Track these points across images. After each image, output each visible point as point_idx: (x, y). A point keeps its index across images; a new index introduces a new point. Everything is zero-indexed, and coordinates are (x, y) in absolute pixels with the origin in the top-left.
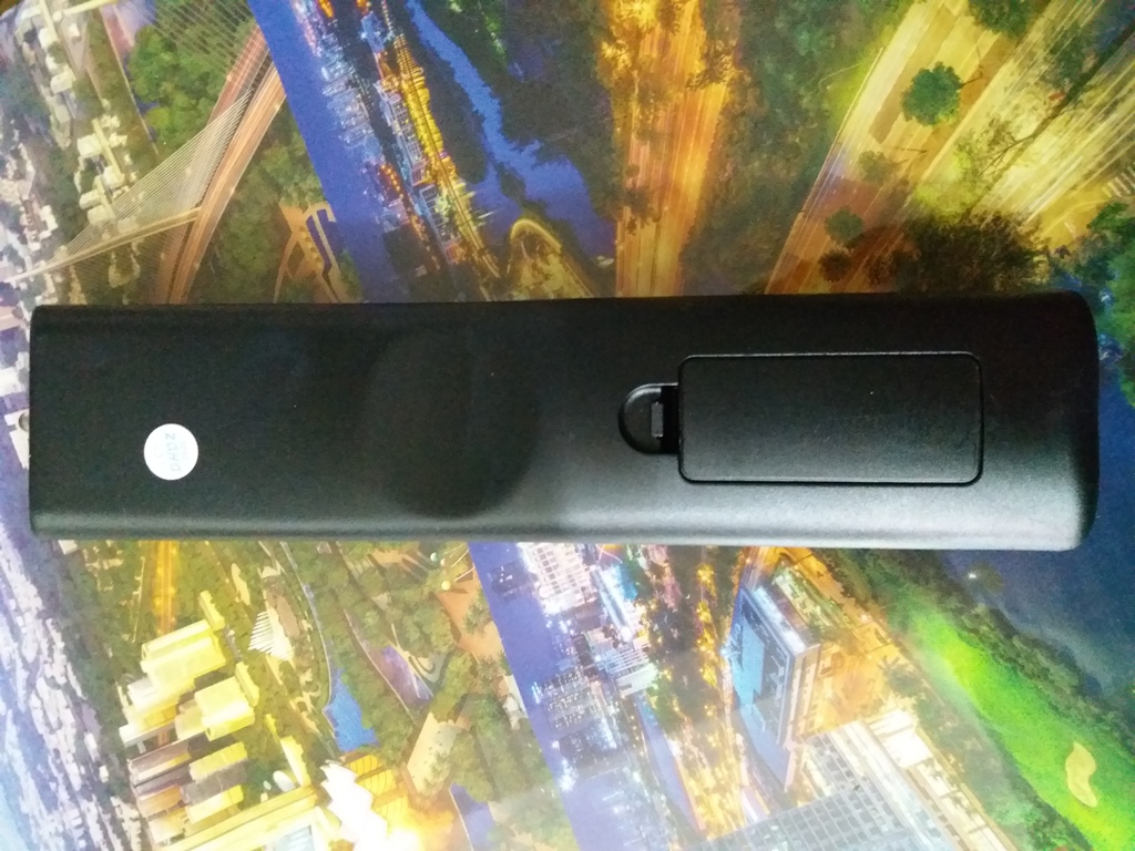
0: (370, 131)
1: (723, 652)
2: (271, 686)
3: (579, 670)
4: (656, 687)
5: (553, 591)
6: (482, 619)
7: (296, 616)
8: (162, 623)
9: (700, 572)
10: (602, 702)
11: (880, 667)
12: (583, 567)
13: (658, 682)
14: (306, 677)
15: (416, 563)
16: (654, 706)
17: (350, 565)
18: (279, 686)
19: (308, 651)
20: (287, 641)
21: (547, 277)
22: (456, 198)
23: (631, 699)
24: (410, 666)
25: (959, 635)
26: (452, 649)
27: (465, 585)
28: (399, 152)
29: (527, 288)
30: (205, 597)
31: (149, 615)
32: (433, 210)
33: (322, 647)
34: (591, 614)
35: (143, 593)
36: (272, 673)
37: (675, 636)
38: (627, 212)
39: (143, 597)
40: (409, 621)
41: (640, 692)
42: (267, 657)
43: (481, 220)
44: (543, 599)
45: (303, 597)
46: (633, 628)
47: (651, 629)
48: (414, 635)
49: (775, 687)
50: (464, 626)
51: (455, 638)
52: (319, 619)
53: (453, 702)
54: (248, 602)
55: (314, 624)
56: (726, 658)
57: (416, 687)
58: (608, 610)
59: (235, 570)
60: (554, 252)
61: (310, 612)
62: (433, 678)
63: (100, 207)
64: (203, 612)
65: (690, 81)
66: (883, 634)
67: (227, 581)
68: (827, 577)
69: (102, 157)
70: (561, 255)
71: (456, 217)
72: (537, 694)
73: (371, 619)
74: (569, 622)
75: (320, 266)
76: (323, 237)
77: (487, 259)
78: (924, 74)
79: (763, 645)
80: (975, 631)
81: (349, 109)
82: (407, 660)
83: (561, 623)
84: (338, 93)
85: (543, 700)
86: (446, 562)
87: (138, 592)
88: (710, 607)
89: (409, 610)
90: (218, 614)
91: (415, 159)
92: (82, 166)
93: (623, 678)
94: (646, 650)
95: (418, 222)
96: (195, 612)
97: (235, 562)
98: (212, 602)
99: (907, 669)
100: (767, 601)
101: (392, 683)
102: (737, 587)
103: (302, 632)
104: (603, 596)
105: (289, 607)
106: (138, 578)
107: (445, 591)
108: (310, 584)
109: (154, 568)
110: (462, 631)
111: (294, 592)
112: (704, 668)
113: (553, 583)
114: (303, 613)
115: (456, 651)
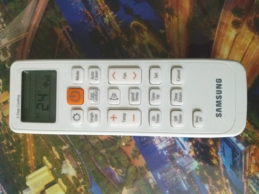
1: (219, 153)
2: (70, 185)
3: (172, 166)
4: (198, 168)
5: (160, 142)
6: (137, 154)
7: (75, 161)
8: (32, 169)
10: (181, 176)
13: (199, 166)
14: (82, 181)
15: (113, 138)
16: (198, 174)
17: (91, 141)
18: (73, 184)
19: (81, 172)
20: (73, 169)
21: (144, 39)
22: (111, 18)
23: (191, 173)
24: (116, 172)
27: (130, 143)
29: (138, 43)
30: (45, 158)
31: (27, 166)
32: (104, 23)
33: (85, 170)
34: (173, 148)
35: (24, 159)
36: (70, 181)
37: (202, 151)
38: (167, 15)
39: (24, 161)
40: (113, 158)
41: (193, 171)
42: (68, 175)
43: (120, 24)
44: (157, 145)
45: (77, 155)
46: (188, 150)
47: (194, 150)
48: (115, 162)
49: (237, 162)
50: (132, 157)
51: (129, 161)
52: (83, 161)
54: (59, 158)
55: (82, 163)
56: (220, 155)
58: (179, 145)
59: (53, 148)
60: (145, 30)
61: (80, 159)
62: (124, 175)
64: (45, 164)
67: (51, 152)
70: (148, 31)
71: (111, 24)
73: (100, 158)
74: (166, 151)
75: (69, 46)
76: (69, 36)
77: (123, 36)
79: (231, 149)
82: (114, 170)
83: (164, 152)
87: (22, 160)
90: (49, 163)
91: (96, 7)
93: (187, 167)
94: (193, 157)
95: (99, 27)
96: (42, 164)
97: (53, 146)
98: (47, 160)
104: (177, 141)
105: (73, 158)
106: (22, 155)
107: (124, 146)
108: (79, 149)
109: (27, 151)
110: (131, 159)
111: (74, 153)
112: (213, 160)
113: (159, 139)
114: (78, 160)
115: (130, 165)
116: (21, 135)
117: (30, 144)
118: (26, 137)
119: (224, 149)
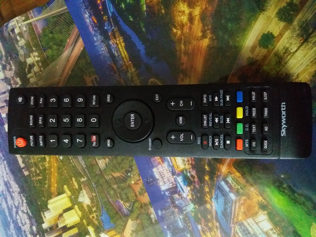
0: (108, 55)
1: (213, 200)
2: (84, 212)
3: (172, 206)
4: (193, 210)
5: (163, 183)
6: (144, 191)
7: (91, 192)
8: (53, 194)
9: (205, 177)
10: (178, 214)
11: (257, 203)
12: (172, 177)
13: (194, 208)
14: (94, 209)
15: (124, 176)
16: (193, 216)
17: (106, 177)
18: (87, 211)
19: (94, 202)
20: (89, 199)
22: (133, 73)
23: (186, 213)
24: (124, 206)
25: (279, 193)
26: (135, 200)
27: (138, 182)
28: (117, 61)
30: (65, 187)
31: (50, 192)
32: (127, 77)
33: (98, 201)
34: (174, 190)
35: (48, 186)
36: (85, 208)
37: (199, 195)
38: (181, 76)
39: (48, 187)
40: (123, 193)
41: (189, 212)
42: (83, 204)
43: (140, 79)
44: (160, 186)
45: (93, 187)
46: (187, 194)
47: (192, 194)
48: (124, 197)
49: (227, 209)
50: (138, 194)
51: (136, 197)
52: (98, 192)
53: (136, 215)
54: (77, 188)
55: (96, 194)
56: (213, 201)
57: (125, 211)
58: (179, 188)
59: (74, 179)
61: (95, 190)
62: (130, 209)
63: (33, 78)
64: (65, 191)
65: (198, 38)
66: (258, 193)
67: (71, 182)
68: (241, 178)
69: (33, 64)
71: (133, 78)
72: (160, 213)
73: (112, 192)
74: (168, 192)
78: (264, 34)
79: (224, 197)
80: (284, 192)
81: (102, 49)
82: (123, 204)
83: (166, 192)
84: (99, 44)
85: (161, 214)
86: (133, 176)
87: (46, 186)
88: (208, 187)
89: (123, 189)
90: (69, 192)
91: (121, 63)
92: (28, 67)
93: (184, 208)
94: (190, 200)
95: (122, 80)
96: (63, 191)
97: (73, 177)
98: (67, 188)
99: (265, 203)
100: (225, 185)
101: (119, 210)
102: (216, 181)
103: (93, 196)
104: (178, 184)
105: (89, 189)
106: (46, 182)
107: (133, 184)
108: (95, 183)
109: (51, 179)
110: (138, 195)
111: (90, 185)
112: (207, 204)
113: (163, 181)
114: (93, 191)
115: (136, 201)
116: (48, 165)
117: (54, 173)
118: (51, 167)
119: (217, 196)
